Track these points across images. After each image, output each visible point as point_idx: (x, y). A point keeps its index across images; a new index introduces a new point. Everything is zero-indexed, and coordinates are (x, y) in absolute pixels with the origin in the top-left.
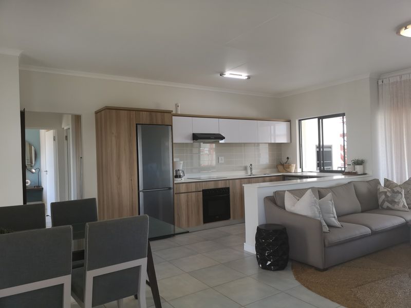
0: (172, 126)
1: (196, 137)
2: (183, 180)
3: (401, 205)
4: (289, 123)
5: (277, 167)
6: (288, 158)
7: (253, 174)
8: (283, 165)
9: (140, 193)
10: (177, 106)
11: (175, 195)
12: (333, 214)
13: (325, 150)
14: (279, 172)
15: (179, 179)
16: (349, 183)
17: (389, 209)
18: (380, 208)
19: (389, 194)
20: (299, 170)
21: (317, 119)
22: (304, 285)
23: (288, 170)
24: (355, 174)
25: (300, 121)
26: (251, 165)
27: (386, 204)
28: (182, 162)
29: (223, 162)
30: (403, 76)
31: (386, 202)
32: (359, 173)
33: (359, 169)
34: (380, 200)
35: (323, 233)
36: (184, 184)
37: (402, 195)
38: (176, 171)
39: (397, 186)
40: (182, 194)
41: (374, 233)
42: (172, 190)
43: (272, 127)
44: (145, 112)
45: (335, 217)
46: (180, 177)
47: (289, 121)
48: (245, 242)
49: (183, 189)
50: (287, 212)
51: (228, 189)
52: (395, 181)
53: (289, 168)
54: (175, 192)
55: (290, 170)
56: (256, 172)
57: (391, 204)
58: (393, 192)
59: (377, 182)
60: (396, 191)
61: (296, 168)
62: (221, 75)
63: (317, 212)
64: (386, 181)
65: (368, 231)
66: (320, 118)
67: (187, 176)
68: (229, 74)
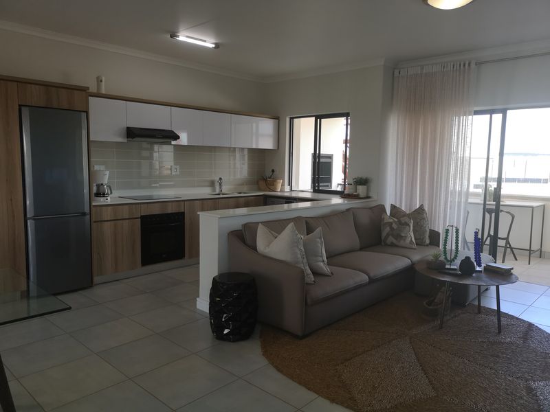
0: (87, 113)
1: (131, 133)
2: (109, 200)
3: (408, 241)
4: (277, 121)
5: (257, 183)
6: (273, 171)
7: (223, 192)
8: (265, 180)
9: (29, 222)
10: (99, 81)
11: (94, 225)
12: (322, 256)
13: (322, 160)
14: (260, 190)
15: (102, 199)
16: (348, 210)
17: (393, 245)
18: (383, 244)
19: (394, 226)
20: (287, 188)
21: (314, 118)
22: (272, 364)
23: (272, 188)
24: (356, 197)
25: (292, 119)
26: (221, 179)
27: (391, 239)
28: (108, 173)
29: (178, 173)
30: (425, 67)
31: (391, 237)
32: (361, 196)
33: (361, 190)
34: (384, 234)
35: (305, 287)
36: (110, 208)
37: (410, 227)
38: (98, 186)
39: (405, 215)
40: (106, 223)
41: (372, 281)
42: (88, 216)
43: (254, 125)
44: (37, 87)
45: (323, 261)
46: (104, 195)
47: (277, 118)
48: (198, 297)
49: (108, 214)
50: (259, 254)
51: (183, 214)
52: (403, 209)
53: (273, 185)
54: (93, 220)
55: (275, 188)
56: (228, 189)
57: (396, 239)
58: (400, 223)
59: (382, 208)
60: (403, 222)
61: (283, 185)
62: (171, 37)
63: (299, 256)
64: (393, 207)
65: (365, 278)
66: (319, 118)
67: (116, 194)
68: (185, 37)
